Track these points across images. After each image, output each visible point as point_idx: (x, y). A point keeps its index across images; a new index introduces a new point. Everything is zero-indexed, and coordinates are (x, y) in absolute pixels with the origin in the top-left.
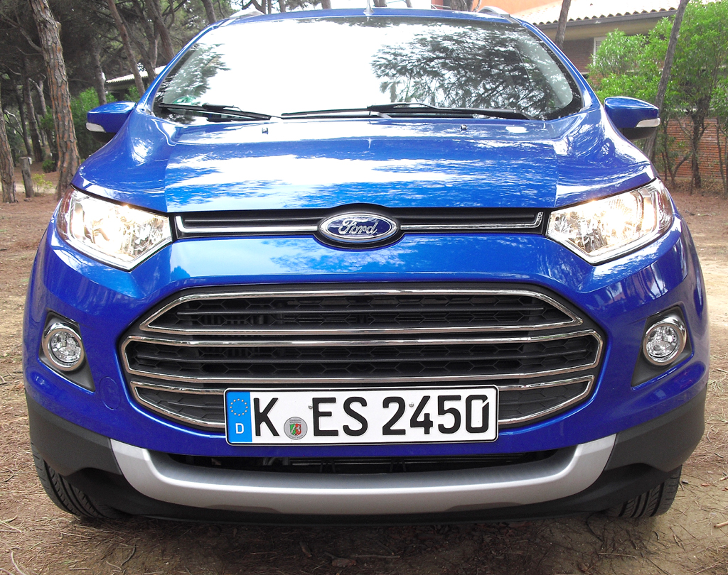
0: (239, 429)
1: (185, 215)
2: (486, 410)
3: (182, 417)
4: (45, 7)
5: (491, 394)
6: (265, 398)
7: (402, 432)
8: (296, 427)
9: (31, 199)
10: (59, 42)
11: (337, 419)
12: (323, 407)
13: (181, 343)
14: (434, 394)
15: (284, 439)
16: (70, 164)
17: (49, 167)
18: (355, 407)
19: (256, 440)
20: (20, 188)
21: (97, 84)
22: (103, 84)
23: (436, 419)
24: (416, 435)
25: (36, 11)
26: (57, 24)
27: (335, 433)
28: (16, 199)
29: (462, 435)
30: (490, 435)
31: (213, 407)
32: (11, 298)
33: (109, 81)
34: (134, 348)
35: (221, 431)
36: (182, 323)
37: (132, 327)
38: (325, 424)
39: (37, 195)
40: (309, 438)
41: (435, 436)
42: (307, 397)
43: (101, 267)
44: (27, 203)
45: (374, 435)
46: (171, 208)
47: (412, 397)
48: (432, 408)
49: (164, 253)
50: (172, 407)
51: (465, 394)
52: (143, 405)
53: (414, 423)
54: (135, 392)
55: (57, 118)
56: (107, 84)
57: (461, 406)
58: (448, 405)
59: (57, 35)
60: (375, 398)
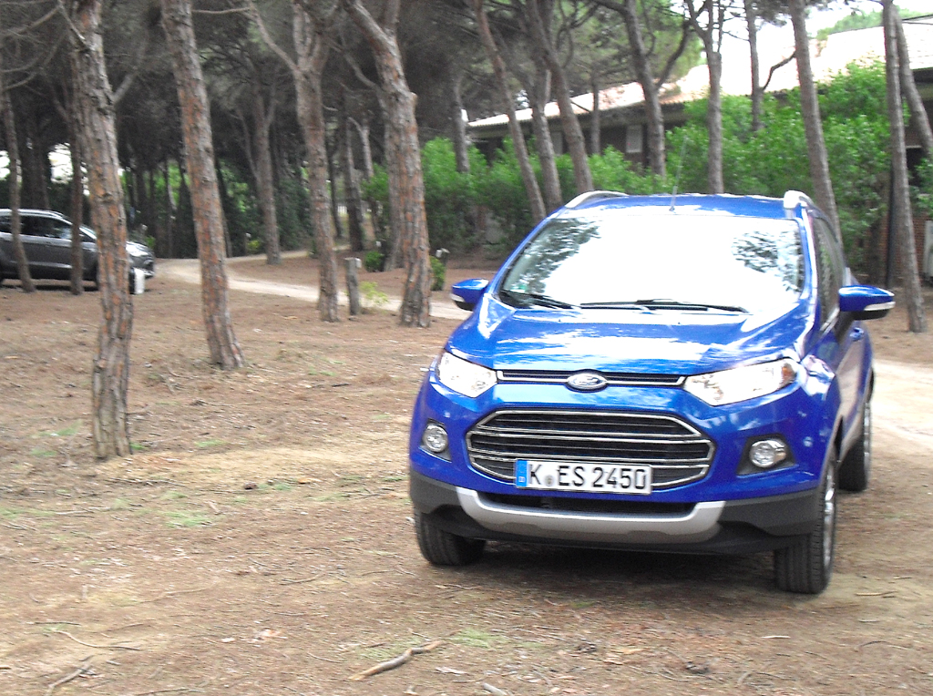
0: (522, 479)
1: (504, 371)
2: (644, 477)
3: (492, 472)
4: (399, 76)
5: (648, 469)
6: (535, 464)
7: (601, 486)
8: (549, 480)
9: (357, 317)
10: (413, 120)
11: (570, 477)
12: (563, 471)
13: (497, 435)
14: (619, 467)
15: (543, 486)
16: (419, 278)
17: (374, 263)
18: (579, 471)
19: (529, 486)
20: (342, 298)
21: (453, 131)
22: (462, 130)
23: (620, 481)
24: (608, 488)
25: (387, 80)
26: (412, 96)
27: (567, 484)
28: (339, 317)
29: (632, 490)
30: (647, 491)
31: (509, 468)
32: (364, 433)
33: (473, 124)
34: (474, 437)
35: (511, 481)
36: (497, 425)
37: (472, 427)
38: (564, 479)
39: (365, 311)
40: (556, 486)
41: (619, 490)
42: (556, 465)
43: (457, 396)
44: (354, 324)
45: (588, 487)
46: (496, 367)
47: (607, 468)
48: (617, 475)
49: (491, 390)
50: (489, 468)
51: (635, 468)
52: (475, 467)
53: (609, 482)
54: (472, 459)
55: (405, 218)
56: (469, 130)
57: (631, 474)
58: (626, 473)
59: (411, 110)
60: (589, 467)
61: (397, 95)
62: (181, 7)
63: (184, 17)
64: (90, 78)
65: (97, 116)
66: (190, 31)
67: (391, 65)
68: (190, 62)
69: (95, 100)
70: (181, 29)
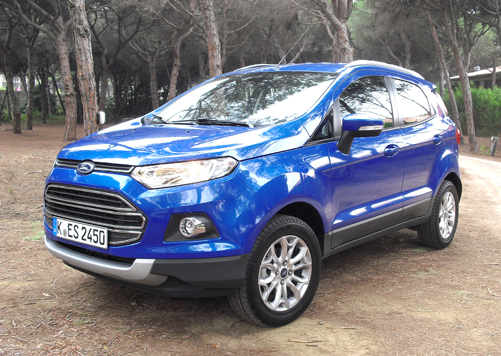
0: (55, 230)
1: (59, 159)
2: (104, 237)
5: (105, 231)
6: (60, 221)
7: (85, 240)
8: (65, 233)
11: (73, 232)
12: (70, 227)
14: (93, 228)
15: (62, 236)
18: (76, 229)
19: (58, 235)
23: (93, 237)
24: (88, 242)
27: (71, 237)
29: (98, 245)
30: (105, 246)
38: (70, 233)
40: (67, 237)
41: (92, 243)
42: (68, 223)
45: (79, 240)
47: (88, 228)
48: (92, 233)
51: (99, 229)
53: (88, 238)
57: (97, 233)
60: (80, 226)
61: (345, 49)
62: (207, 2)
63: (208, 6)
64: (76, 20)
65: (80, 38)
66: (212, 13)
67: (342, 36)
68: (211, 26)
69: (78, 30)
70: (207, 12)
